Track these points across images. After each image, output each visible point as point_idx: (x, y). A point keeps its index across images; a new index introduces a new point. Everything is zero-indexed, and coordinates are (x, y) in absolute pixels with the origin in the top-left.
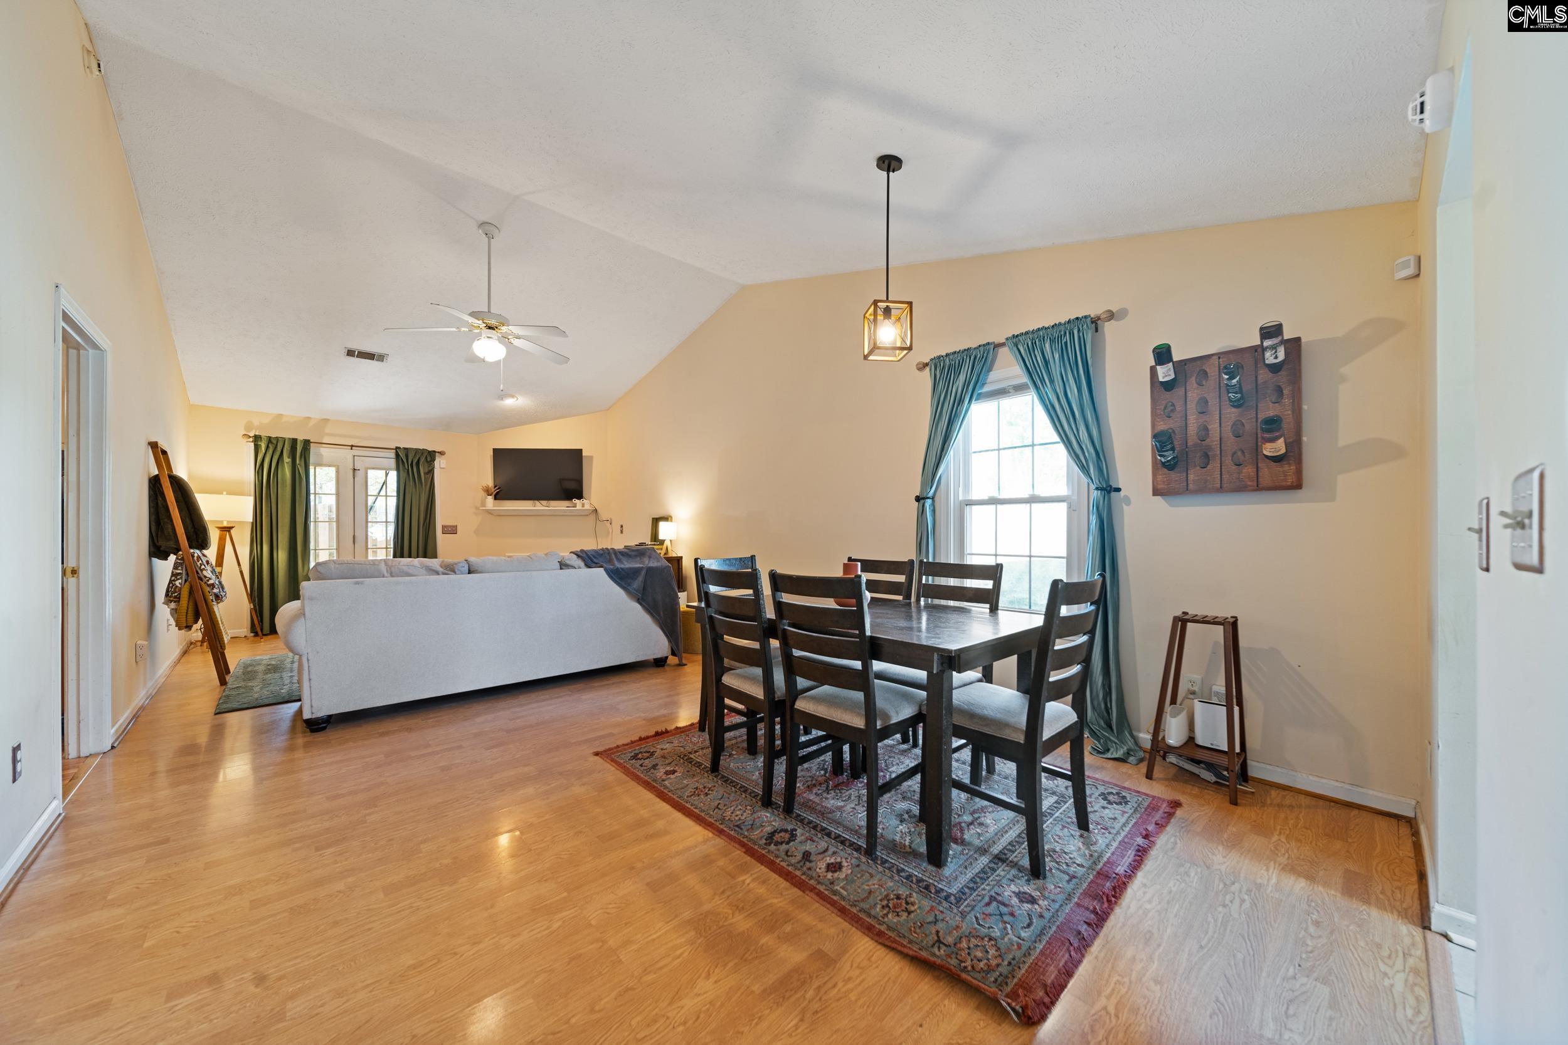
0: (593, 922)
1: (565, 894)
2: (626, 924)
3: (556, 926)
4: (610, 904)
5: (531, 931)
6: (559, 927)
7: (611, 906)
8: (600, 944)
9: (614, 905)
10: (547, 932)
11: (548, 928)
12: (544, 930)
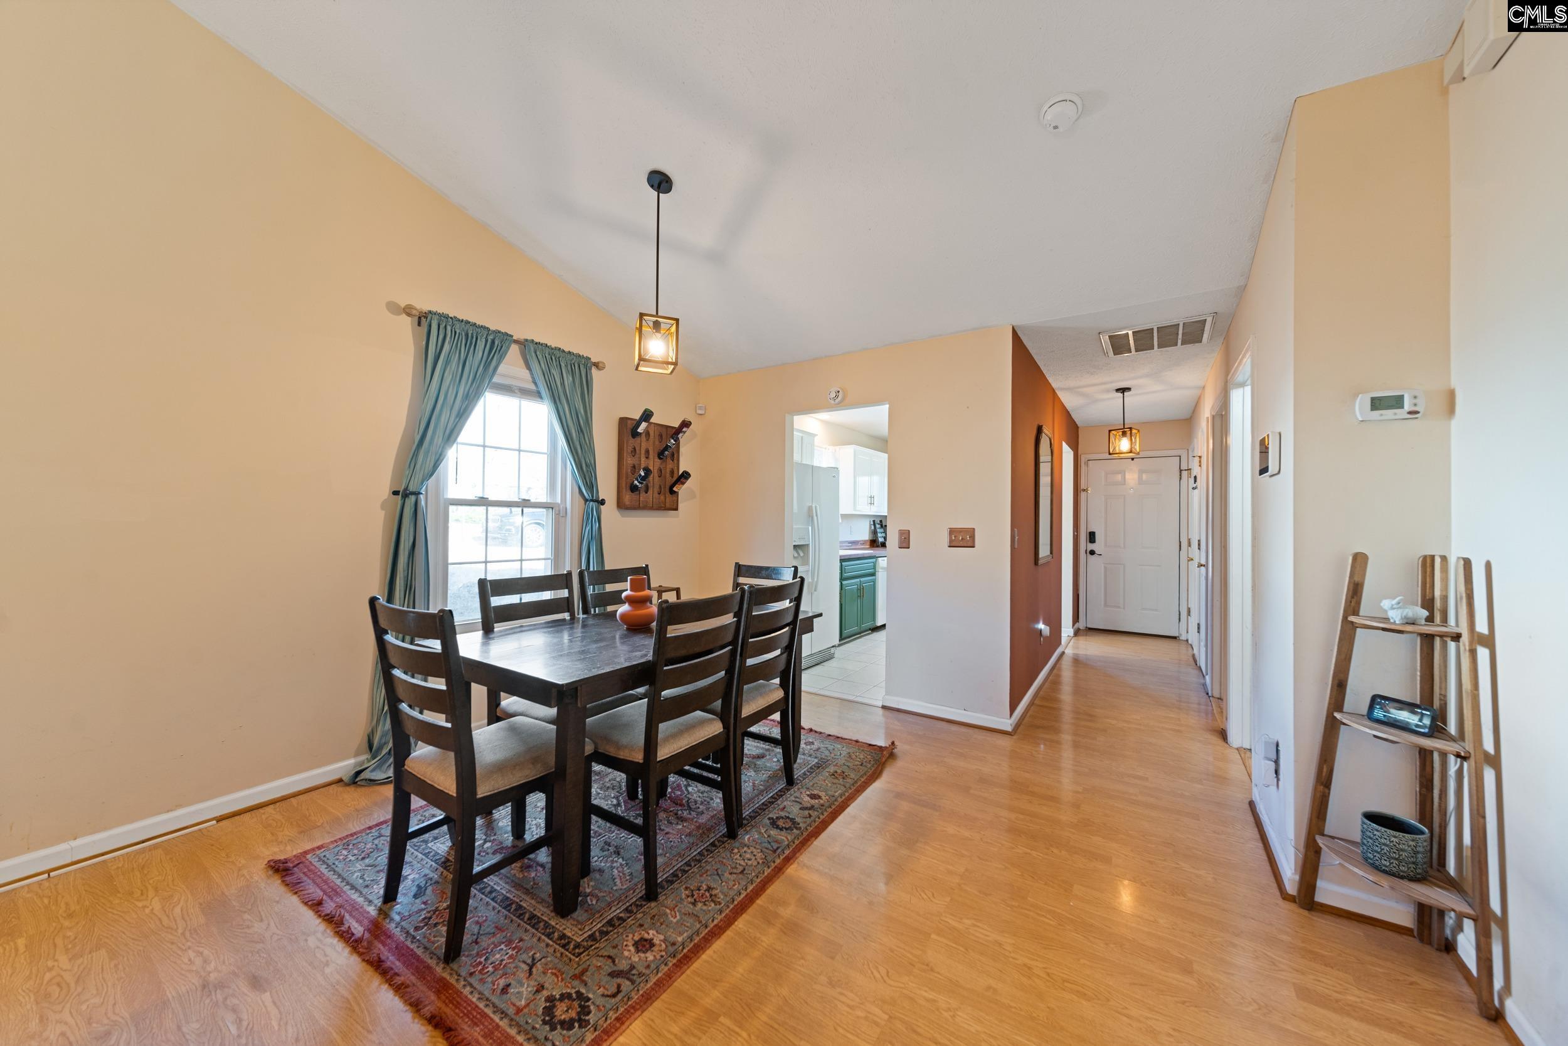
0: (948, 899)
1: (933, 936)
2: (936, 880)
3: (968, 922)
4: (923, 898)
5: (986, 936)
6: (968, 919)
7: (925, 897)
8: (963, 886)
9: (923, 894)
10: (978, 924)
11: (975, 925)
12: (978, 927)
